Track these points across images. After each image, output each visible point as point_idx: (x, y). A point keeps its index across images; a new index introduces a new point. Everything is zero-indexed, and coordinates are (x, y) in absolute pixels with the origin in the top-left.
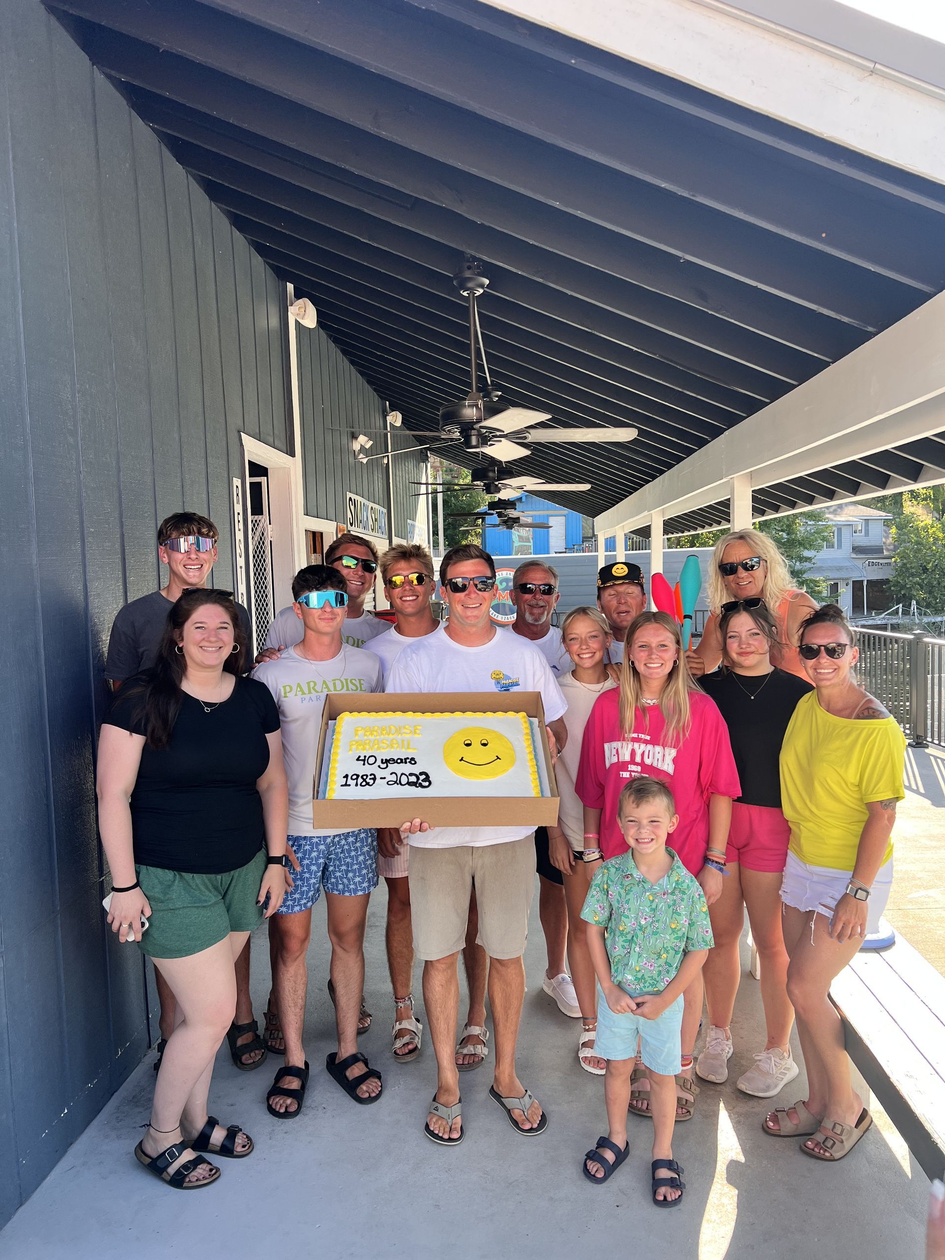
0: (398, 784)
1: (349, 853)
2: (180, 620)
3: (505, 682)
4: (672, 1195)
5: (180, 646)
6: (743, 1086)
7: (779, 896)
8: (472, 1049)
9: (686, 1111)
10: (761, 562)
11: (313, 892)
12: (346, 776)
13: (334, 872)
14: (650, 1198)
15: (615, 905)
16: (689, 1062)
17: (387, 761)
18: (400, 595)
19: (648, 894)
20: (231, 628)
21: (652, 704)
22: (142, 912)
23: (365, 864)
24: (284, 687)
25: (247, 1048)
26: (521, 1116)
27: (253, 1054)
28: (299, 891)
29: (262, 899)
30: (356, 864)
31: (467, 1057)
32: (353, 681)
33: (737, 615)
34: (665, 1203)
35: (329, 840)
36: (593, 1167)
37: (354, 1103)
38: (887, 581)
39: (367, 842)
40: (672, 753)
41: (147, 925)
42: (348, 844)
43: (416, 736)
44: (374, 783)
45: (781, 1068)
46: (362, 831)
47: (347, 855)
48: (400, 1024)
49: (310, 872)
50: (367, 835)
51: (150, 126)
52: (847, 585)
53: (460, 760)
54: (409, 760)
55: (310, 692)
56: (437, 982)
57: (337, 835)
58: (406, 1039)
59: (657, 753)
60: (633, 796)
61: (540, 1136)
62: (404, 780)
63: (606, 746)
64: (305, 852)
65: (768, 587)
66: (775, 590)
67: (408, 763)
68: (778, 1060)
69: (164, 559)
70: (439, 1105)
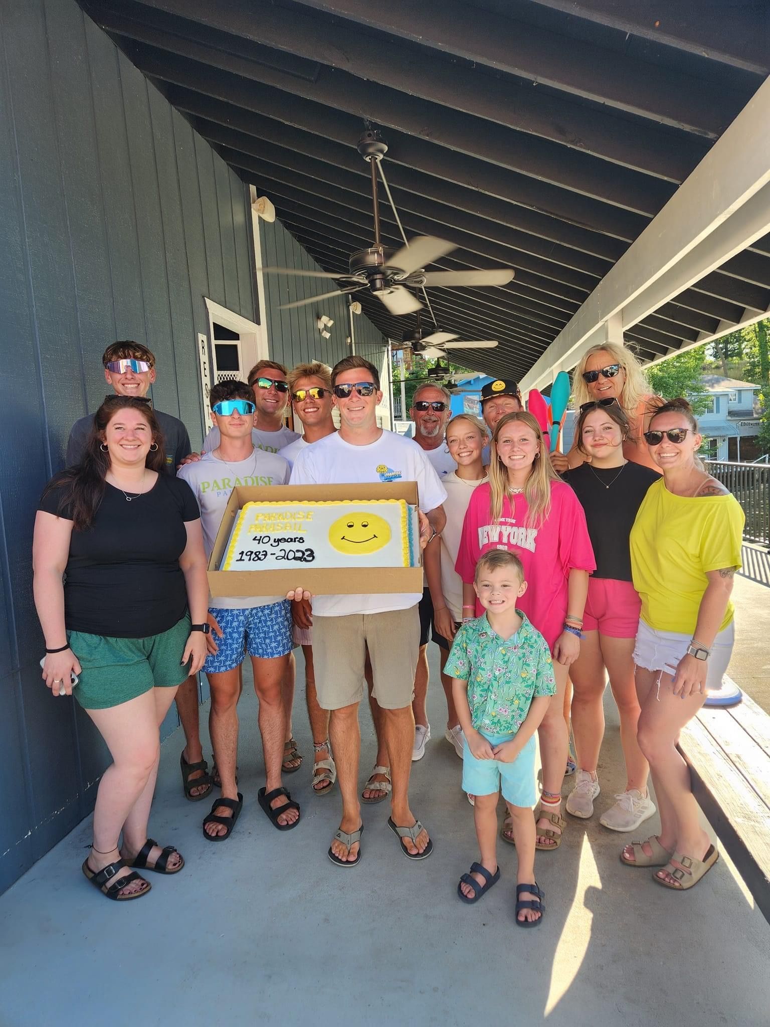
0: (285, 559)
1: (265, 623)
2: (103, 422)
3: (388, 474)
4: (533, 916)
5: (105, 444)
6: (604, 821)
7: (632, 659)
8: (378, 785)
9: (553, 842)
10: (620, 369)
11: (236, 655)
12: (242, 553)
13: (254, 639)
14: (514, 917)
15: (473, 661)
16: (557, 800)
17: (279, 540)
18: (303, 407)
19: (500, 648)
20: (148, 429)
21: (517, 493)
22: (73, 669)
23: (280, 632)
24: (203, 483)
25: (196, 783)
26: (410, 842)
27: (200, 788)
28: (224, 655)
29: (186, 660)
30: (272, 632)
31: (374, 792)
32: (263, 479)
33: (593, 412)
34: (526, 924)
35: (247, 612)
36: (466, 888)
37: (274, 829)
38: (756, 437)
39: (280, 614)
40: (533, 533)
41: (77, 681)
42: (264, 615)
43: (308, 520)
44: (265, 558)
45: (639, 807)
46: (276, 605)
47: (264, 625)
48: (317, 765)
49: (232, 638)
50: (281, 608)
51: (102, 28)
52: (724, 441)
53: (342, 539)
54: (298, 539)
55: (225, 487)
56: (339, 729)
57: (254, 608)
58: (321, 777)
59: (520, 534)
60: (488, 563)
61: (425, 860)
62: (291, 555)
63: (480, 530)
64: (227, 622)
65: (627, 392)
66: (634, 394)
67: (297, 542)
68: (637, 801)
69: (109, 380)
70: (341, 832)
